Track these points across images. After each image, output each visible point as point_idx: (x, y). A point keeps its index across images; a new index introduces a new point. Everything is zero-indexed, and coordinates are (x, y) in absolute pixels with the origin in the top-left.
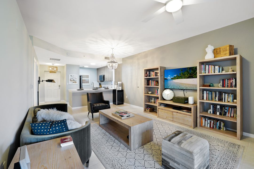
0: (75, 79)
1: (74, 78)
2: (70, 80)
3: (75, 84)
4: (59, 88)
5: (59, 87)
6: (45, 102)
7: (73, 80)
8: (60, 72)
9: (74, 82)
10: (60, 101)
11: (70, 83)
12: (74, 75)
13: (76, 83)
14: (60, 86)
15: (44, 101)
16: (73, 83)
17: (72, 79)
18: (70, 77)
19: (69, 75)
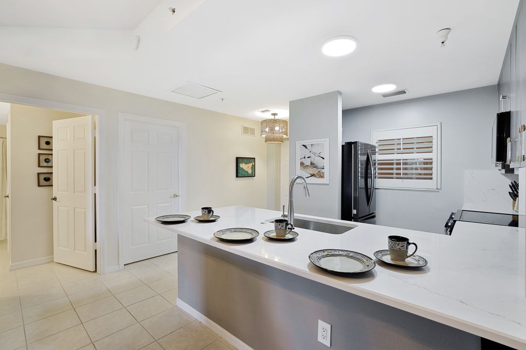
0: (317, 161)
1: (315, 154)
2: (302, 164)
3: (321, 181)
7: (312, 164)
9: (314, 171)
12: (312, 141)
13: (321, 176)
16: (312, 175)
17: (307, 162)
19: (298, 145)
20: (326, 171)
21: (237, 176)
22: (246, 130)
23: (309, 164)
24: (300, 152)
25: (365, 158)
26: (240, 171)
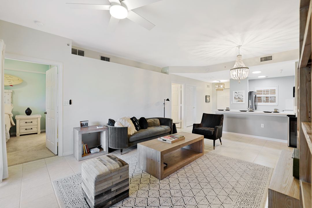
0: (241, 97)
1: (240, 95)
2: (235, 98)
3: (242, 103)
7: (238, 98)
9: (240, 100)
11: (235, 101)
12: (239, 91)
13: (242, 101)
17: (237, 97)
19: (234, 92)
20: (244, 100)
21: (206, 102)
22: (208, 86)
23: (237, 98)
24: (234, 95)
25: (255, 96)
26: (207, 100)
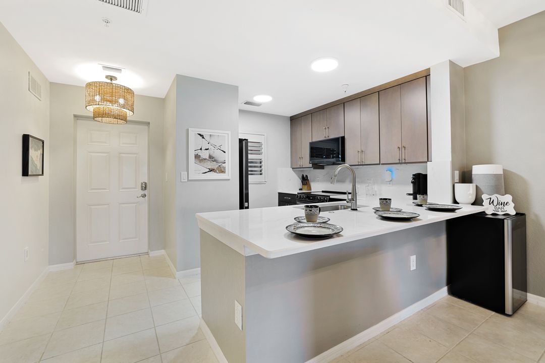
0: (217, 154)
1: (214, 146)
2: (197, 157)
3: (221, 176)
4: (144, 196)
5: (143, 192)
6: (77, 263)
7: (210, 157)
8: (149, 123)
9: (214, 165)
10: (147, 253)
11: (197, 171)
12: (211, 132)
13: (222, 171)
14: (145, 188)
15: (75, 257)
16: (211, 170)
17: (204, 155)
18: (195, 143)
19: (193, 133)
20: (227, 166)
22: (33, 84)
23: (207, 157)
